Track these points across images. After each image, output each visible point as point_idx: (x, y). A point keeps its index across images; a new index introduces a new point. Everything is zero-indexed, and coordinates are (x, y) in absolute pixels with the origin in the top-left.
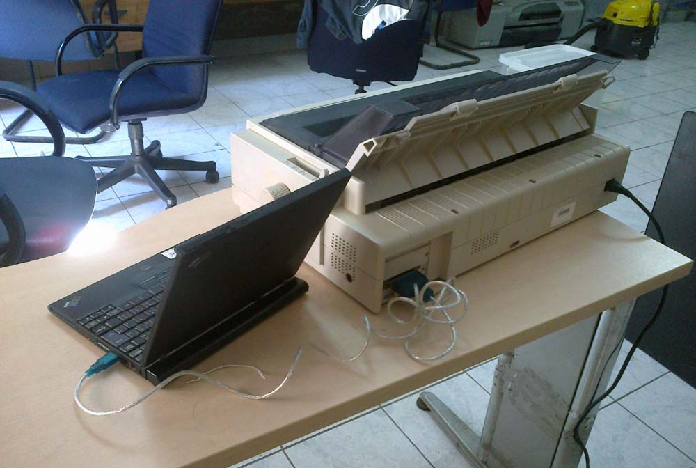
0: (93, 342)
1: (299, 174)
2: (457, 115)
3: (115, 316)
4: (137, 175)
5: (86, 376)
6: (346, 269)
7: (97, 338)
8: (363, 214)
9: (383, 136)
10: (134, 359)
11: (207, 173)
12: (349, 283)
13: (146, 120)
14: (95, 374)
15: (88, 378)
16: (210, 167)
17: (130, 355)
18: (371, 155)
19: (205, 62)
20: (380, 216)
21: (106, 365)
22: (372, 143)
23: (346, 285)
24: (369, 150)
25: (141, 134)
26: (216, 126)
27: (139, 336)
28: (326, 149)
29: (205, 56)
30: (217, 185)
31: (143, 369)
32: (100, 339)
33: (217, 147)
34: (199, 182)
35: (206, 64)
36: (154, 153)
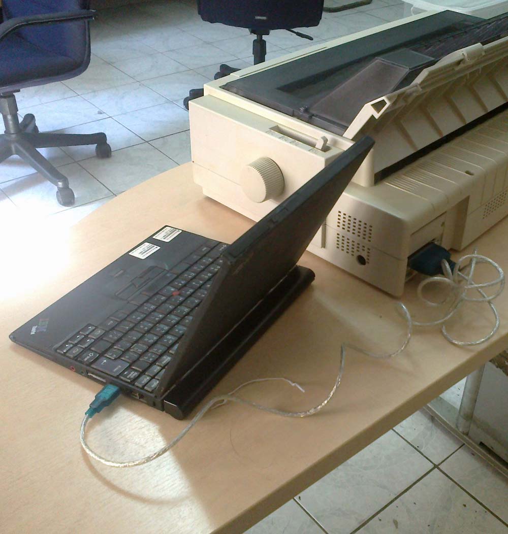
0: (81, 373)
1: (290, 145)
2: (464, 63)
3: (100, 338)
4: (15, 156)
5: (87, 419)
6: (358, 251)
7: (88, 368)
8: (371, 186)
9: (394, 93)
10: (143, 388)
11: (97, 147)
12: (363, 266)
13: (19, 91)
14: (97, 414)
15: (90, 420)
16: (99, 139)
17: (136, 384)
18: (382, 117)
19: (85, 17)
20: (389, 185)
21: (109, 400)
22: (382, 103)
23: (359, 270)
24: (378, 111)
25: (14, 109)
26: (94, 92)
27: (138, 359)
28: (314, 112)
29: (84, 11)
30: (110, 160)
31: (159, 400)
32: (91, 369)
33: (101, 116)
34: (89, 158)
35: (86, 21)
36: (29, 129)
